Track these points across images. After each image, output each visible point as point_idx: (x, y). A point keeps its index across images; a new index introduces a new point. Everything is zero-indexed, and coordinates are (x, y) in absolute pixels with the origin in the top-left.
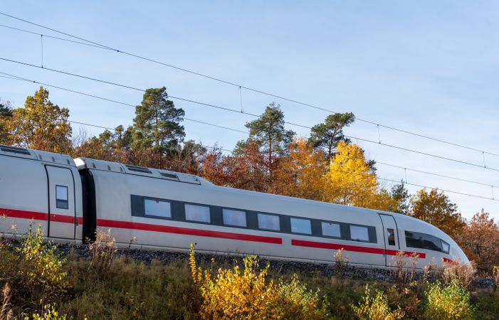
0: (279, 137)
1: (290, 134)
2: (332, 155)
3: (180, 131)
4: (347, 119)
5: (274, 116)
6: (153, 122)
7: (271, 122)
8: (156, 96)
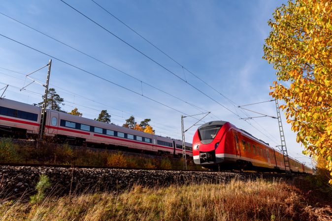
0: (133, 123)
1: (136, 123)
2: (145, 128)
3: (109, 120)
4: (149, 120)
5: (132, 119)
6: (103, 118)
7: (131, 120)
8: (104, 112)
